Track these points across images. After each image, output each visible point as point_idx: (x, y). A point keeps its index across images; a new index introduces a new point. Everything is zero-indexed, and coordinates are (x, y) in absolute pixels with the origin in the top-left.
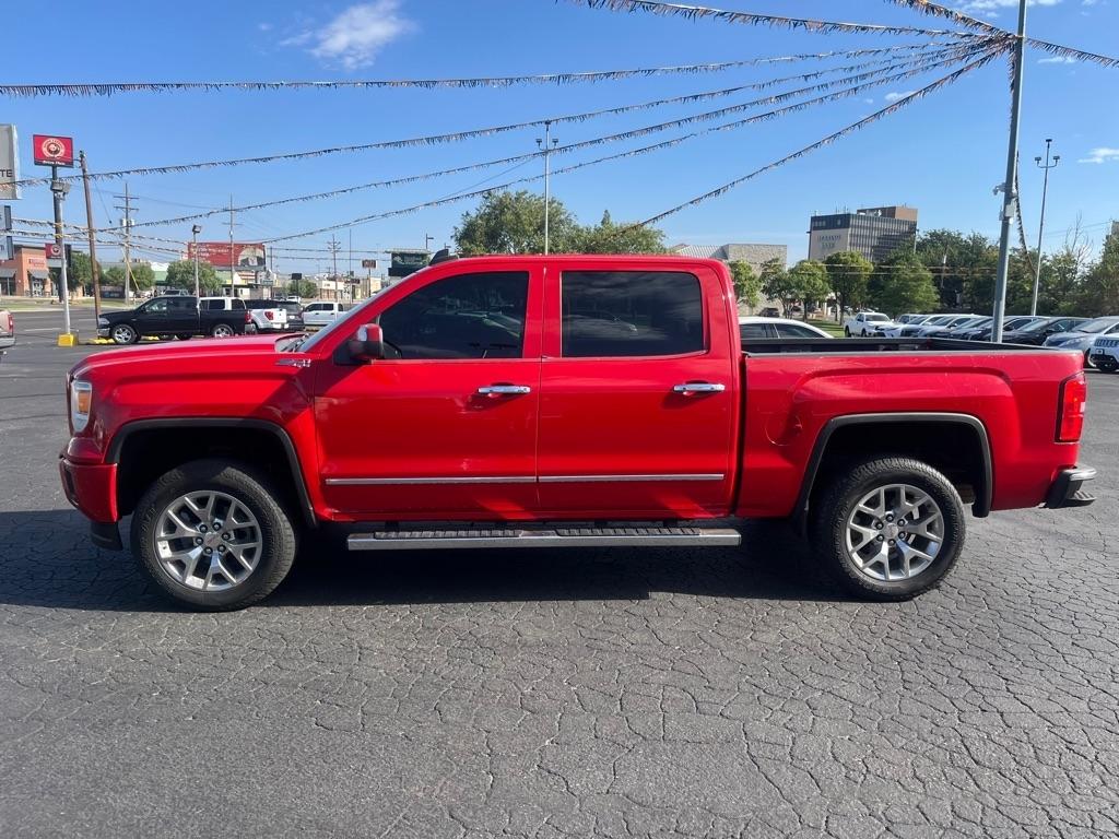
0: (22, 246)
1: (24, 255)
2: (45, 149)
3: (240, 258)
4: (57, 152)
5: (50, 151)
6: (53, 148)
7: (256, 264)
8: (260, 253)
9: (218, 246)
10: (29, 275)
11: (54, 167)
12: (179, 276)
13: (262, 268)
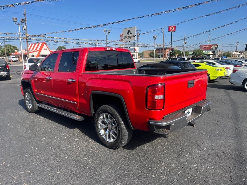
0: (166, 48)
1: (166, 50)
2: (170, 29)
3: (211, 48)
4: (173, 29)
5: (171, 29)
6: (172, 28)
7: (215, 49)
8: (216, 46)
9: (205, 46)
10: (167, 54)
11: (172, 32)
12: (195, 53)
13: (216, 50)
